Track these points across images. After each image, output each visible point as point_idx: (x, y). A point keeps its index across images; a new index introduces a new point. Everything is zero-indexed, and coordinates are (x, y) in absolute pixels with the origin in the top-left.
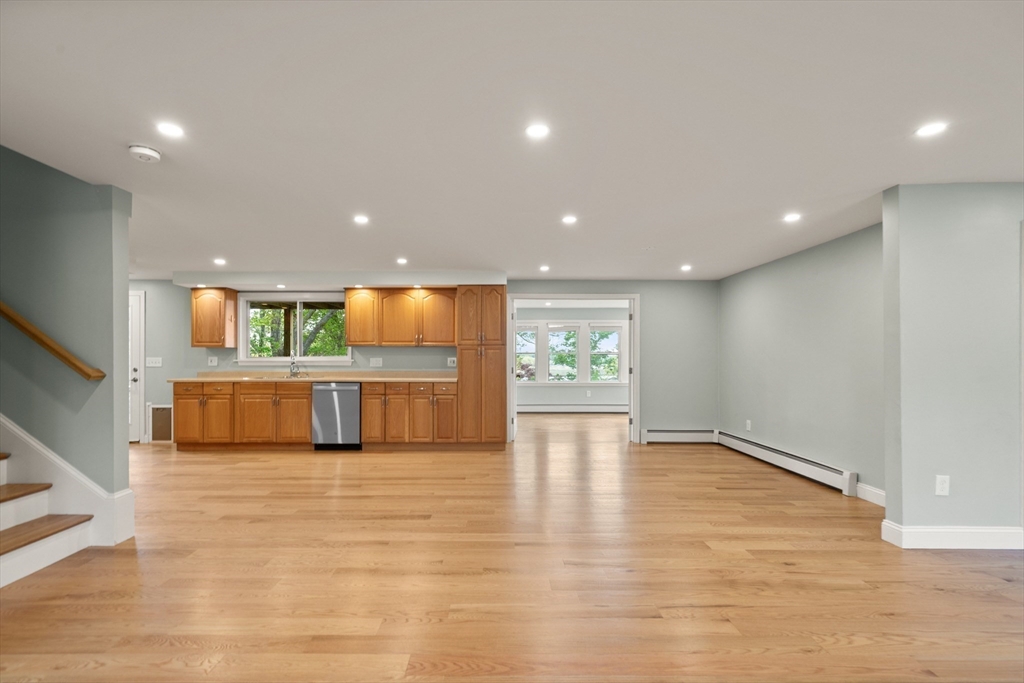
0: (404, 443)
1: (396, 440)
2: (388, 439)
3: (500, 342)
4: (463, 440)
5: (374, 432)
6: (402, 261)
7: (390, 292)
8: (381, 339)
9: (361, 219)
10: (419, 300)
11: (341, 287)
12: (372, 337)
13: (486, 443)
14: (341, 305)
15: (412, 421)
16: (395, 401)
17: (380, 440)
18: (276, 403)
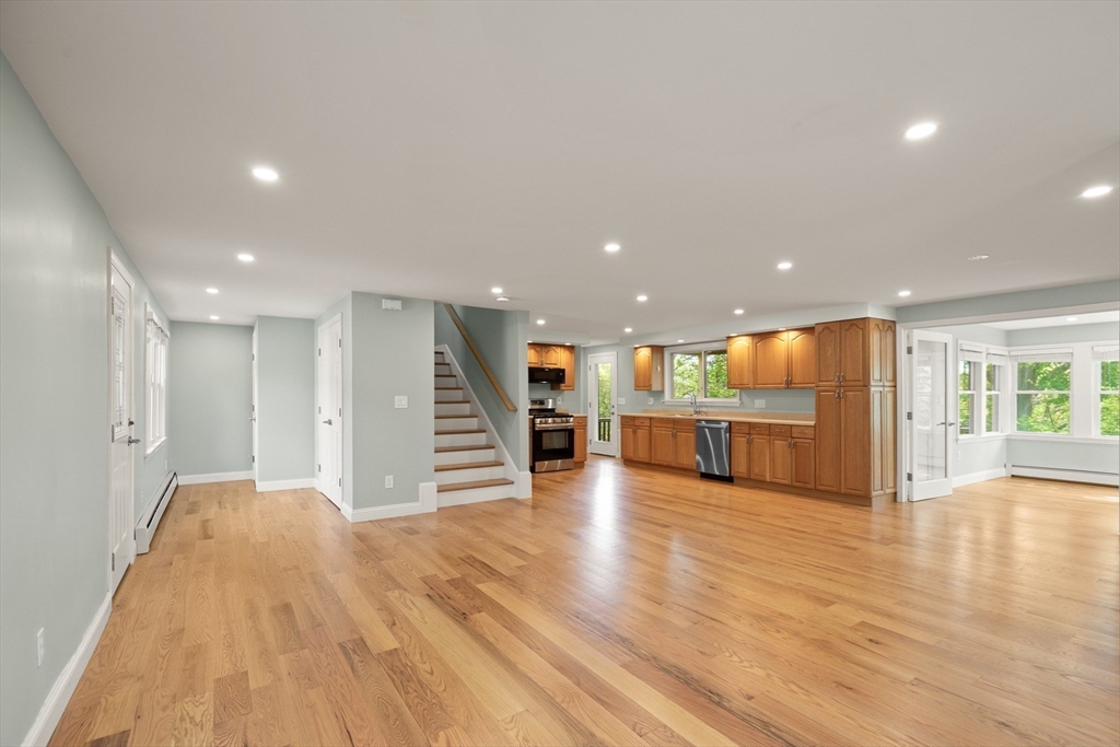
0: (764, 482)
1: (759, 478)
2: (753, 477)
3: (861, 383)
4: (820, 487)
5: (740, 468)
6: (739, 312)
7: (764, 337)
8: (755, 382)
9: (642, 298)
10: (789, 342)
11: (724, 336)
12: (747, 379)
13: (845, 495)
14: (724, 352)
15: (773, 461)
16: (758, 440)
17: (745, 475)
18: (674, 436)
